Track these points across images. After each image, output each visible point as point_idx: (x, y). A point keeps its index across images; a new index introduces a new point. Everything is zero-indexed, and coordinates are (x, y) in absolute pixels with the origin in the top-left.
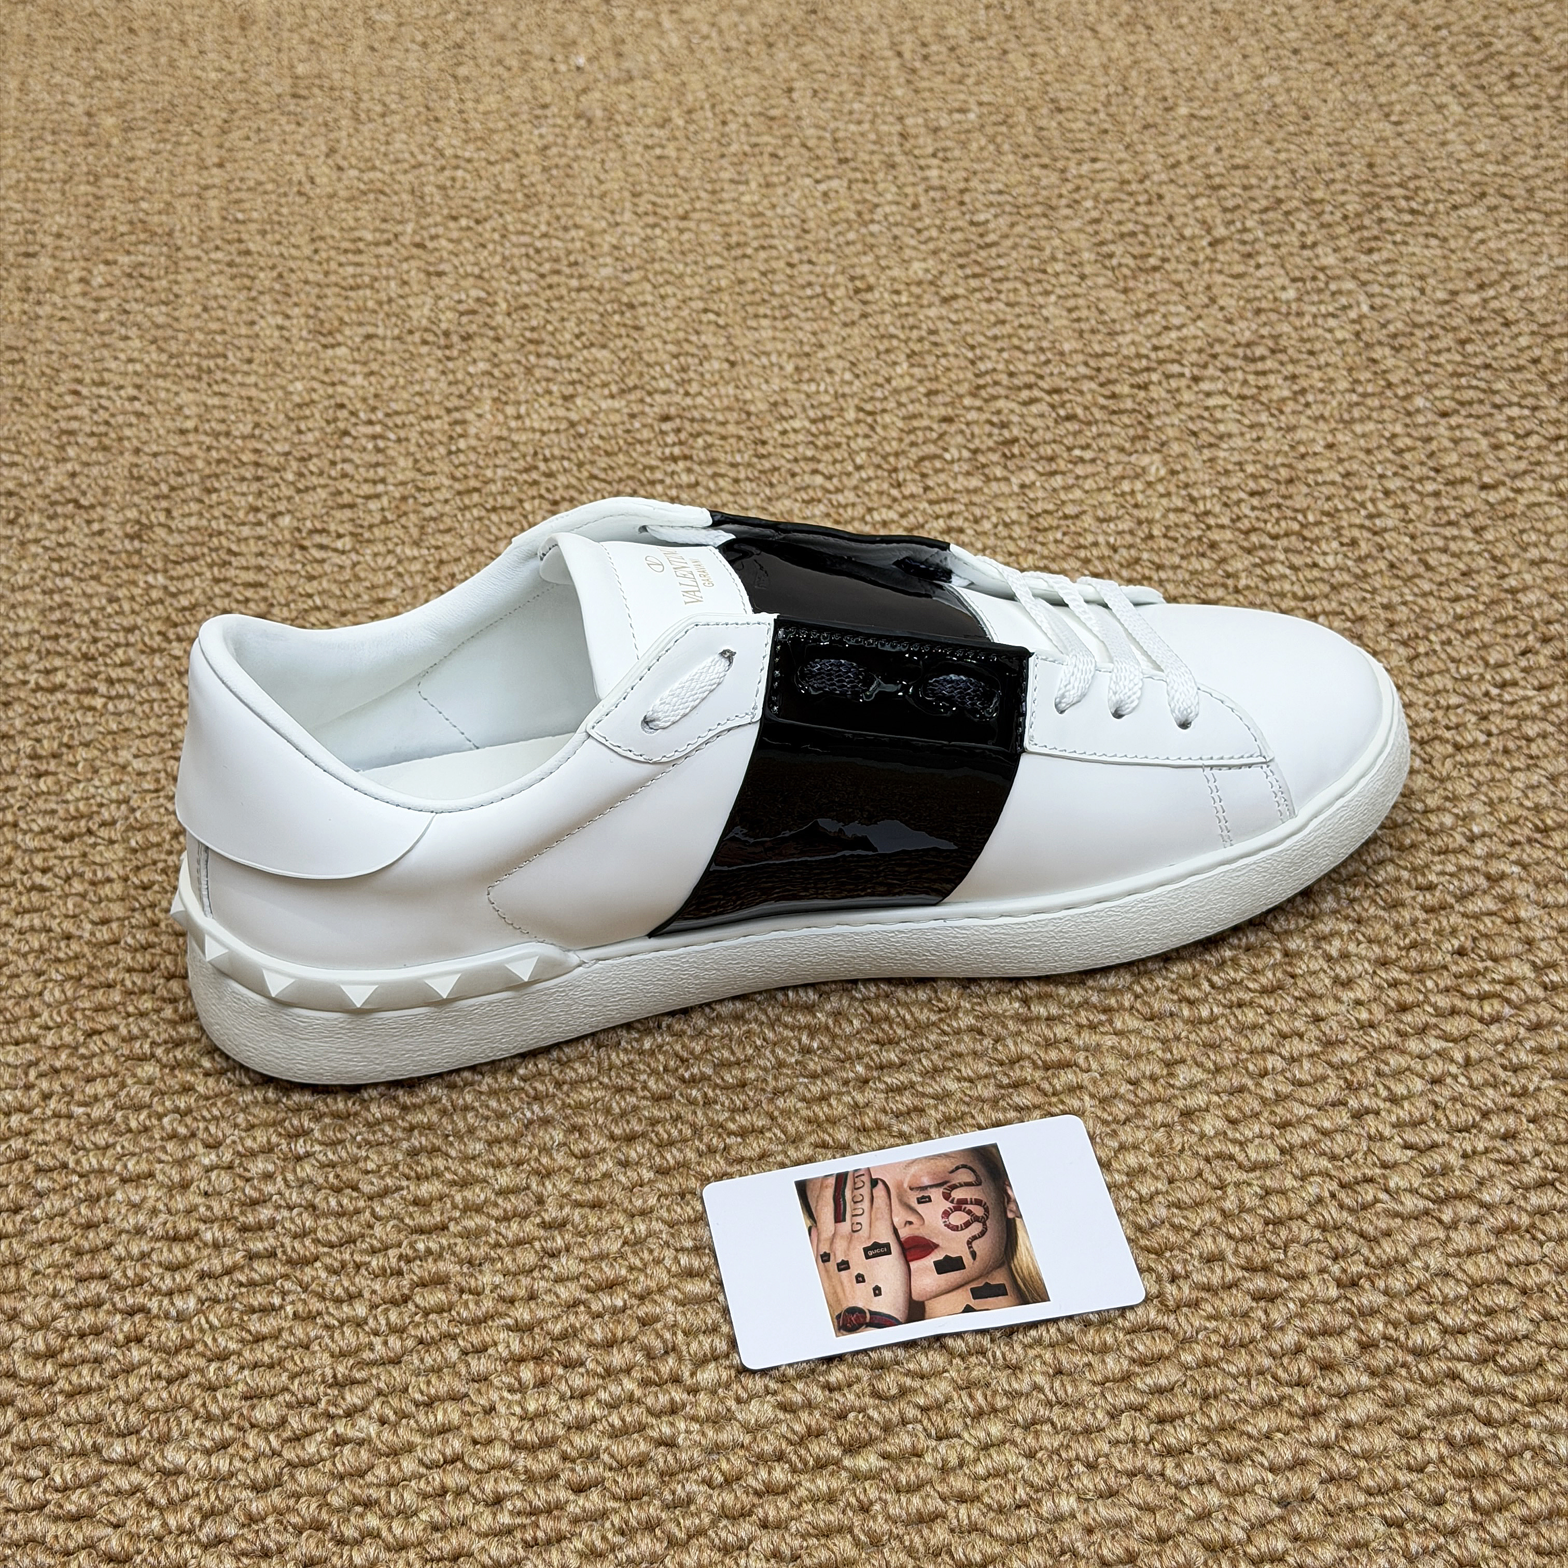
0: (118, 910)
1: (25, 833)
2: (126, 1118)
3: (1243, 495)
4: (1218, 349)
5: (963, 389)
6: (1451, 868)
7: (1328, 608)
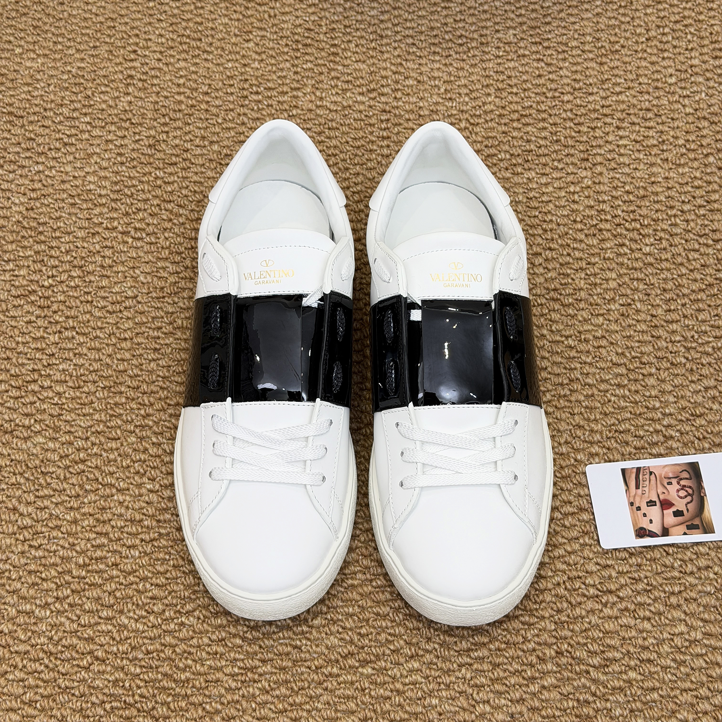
0: (127, 355)
1: (96, 307)
2: (122, 461)
3: (621, 203)
4: (632, 111)
5: (515, 116)
6: (651, 429)
7: (640, 277)
